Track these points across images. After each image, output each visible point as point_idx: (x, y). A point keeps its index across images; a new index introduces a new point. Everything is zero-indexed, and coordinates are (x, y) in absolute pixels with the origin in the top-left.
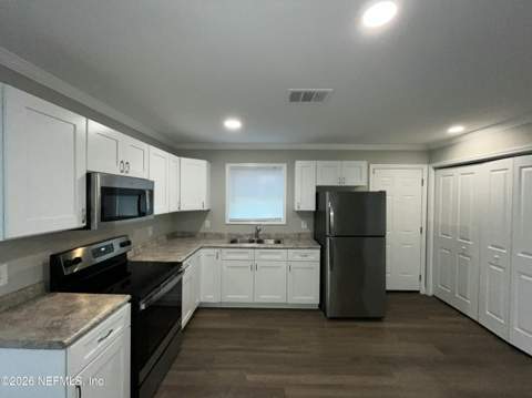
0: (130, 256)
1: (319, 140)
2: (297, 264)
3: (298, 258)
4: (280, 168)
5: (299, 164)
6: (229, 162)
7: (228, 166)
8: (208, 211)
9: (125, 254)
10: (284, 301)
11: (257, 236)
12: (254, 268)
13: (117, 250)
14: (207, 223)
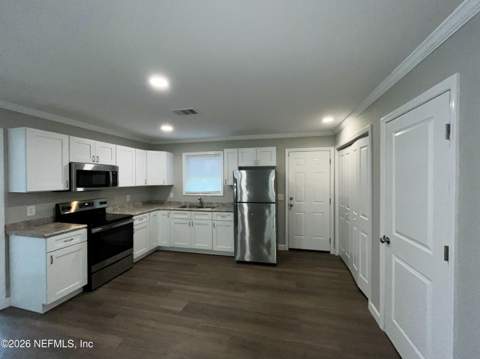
0: (109, 211)
1: (240, 133)
2: (220, 223)
3: (219, 218)
4: (219, 155)
5: (226, 150)
6: (186, 152)
7: (184, 155)
8: (171, 186)
9: (104, 209)
10: (210, 248)
11: (201, 204)
12: (191, 224)
13: (98, 206)
14: (172, 195)
